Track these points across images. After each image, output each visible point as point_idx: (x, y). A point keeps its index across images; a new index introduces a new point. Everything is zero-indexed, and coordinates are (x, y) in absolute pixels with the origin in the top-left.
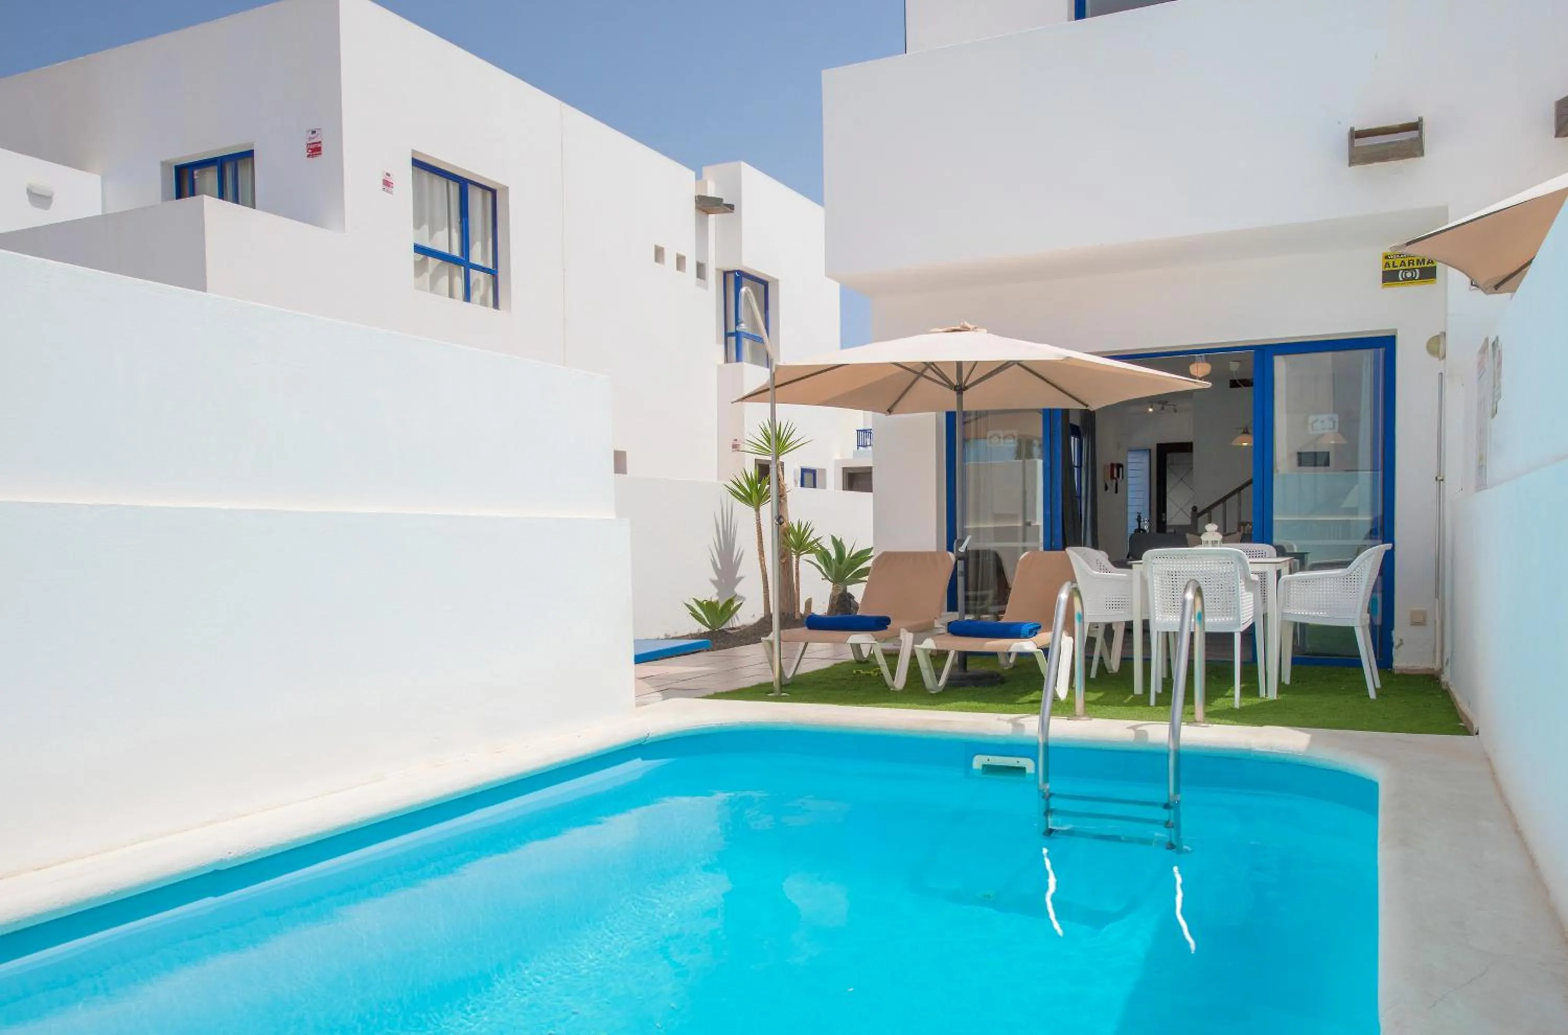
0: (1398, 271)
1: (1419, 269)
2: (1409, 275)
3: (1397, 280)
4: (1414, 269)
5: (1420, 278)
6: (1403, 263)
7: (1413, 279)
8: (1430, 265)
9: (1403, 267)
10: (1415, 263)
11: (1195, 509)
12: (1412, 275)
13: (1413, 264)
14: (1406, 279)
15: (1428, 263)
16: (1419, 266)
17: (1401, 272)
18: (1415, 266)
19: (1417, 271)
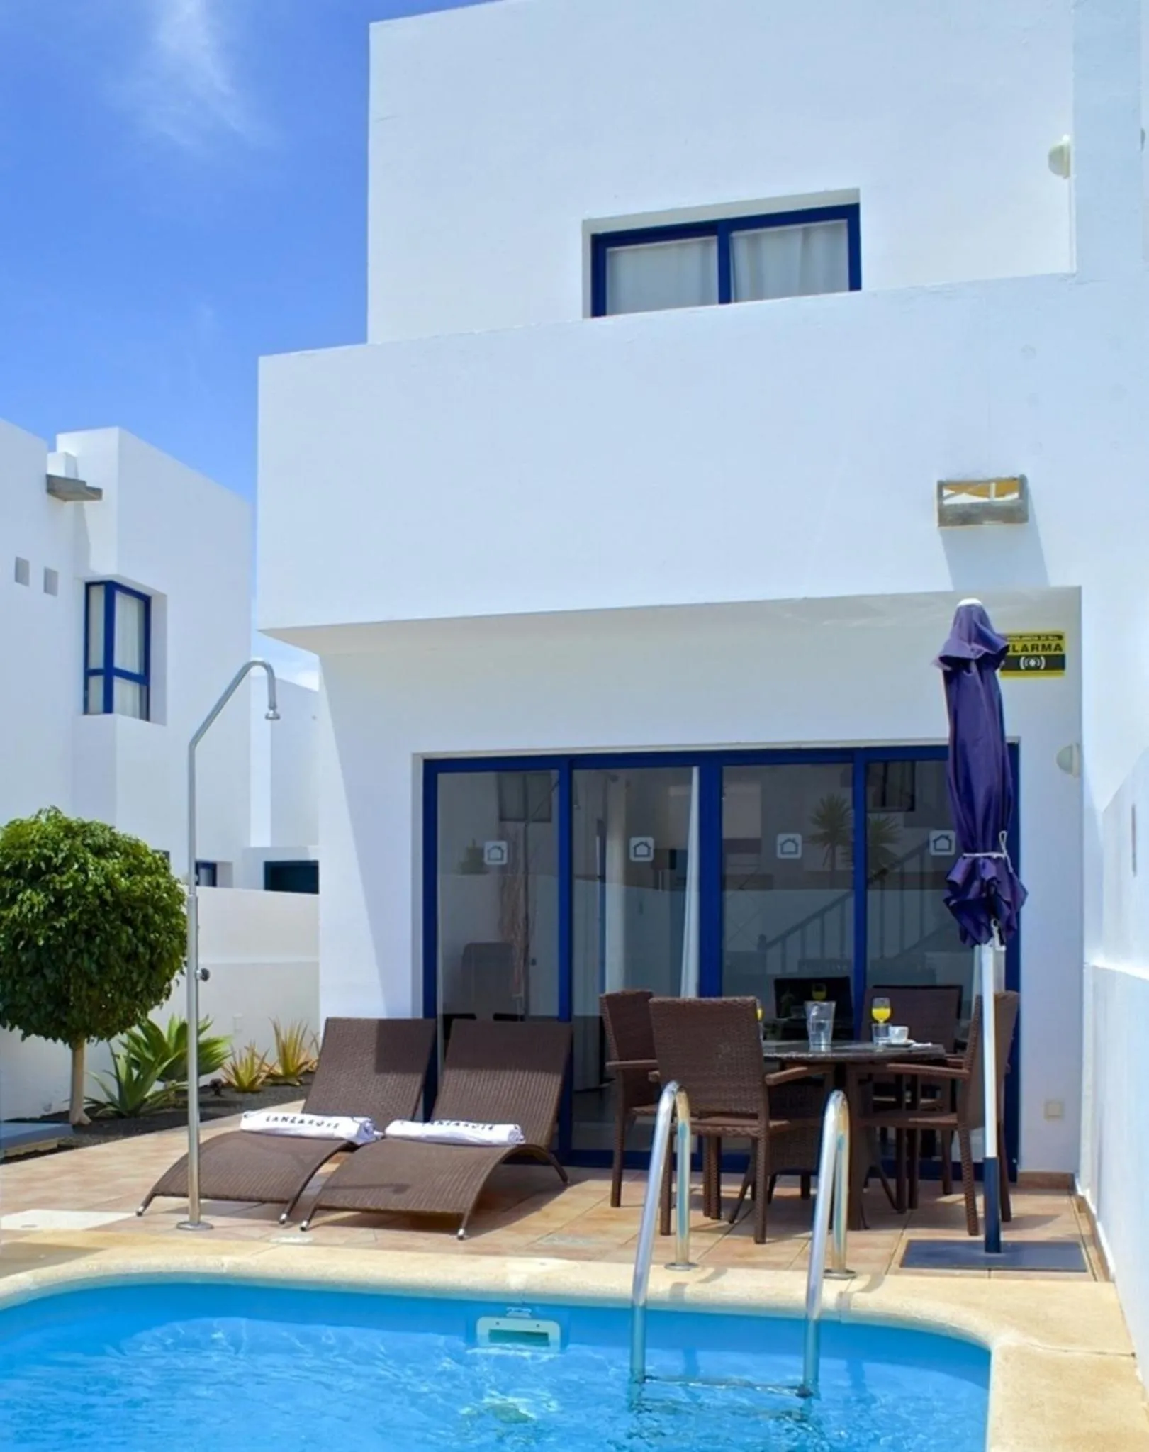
0: (1019, 657)
1: (1046, 657)
2: (1032, 663)
3: (1018, 668)
4: (1038, 657)
5: (1046, 668)
6: (1025, 648)
7: (1037, 668)
8: (1058, 652)
9: (1025, 653)
10: (1040, 648)
11: (762, 938)
12: (1037, 662)
13: (1037, 650)
14: (1029, 668)
15: (1056, 649)
16: (1045, 653)
17: (1023, 659)
18: (1040, 653)
19: (1042, 658)
